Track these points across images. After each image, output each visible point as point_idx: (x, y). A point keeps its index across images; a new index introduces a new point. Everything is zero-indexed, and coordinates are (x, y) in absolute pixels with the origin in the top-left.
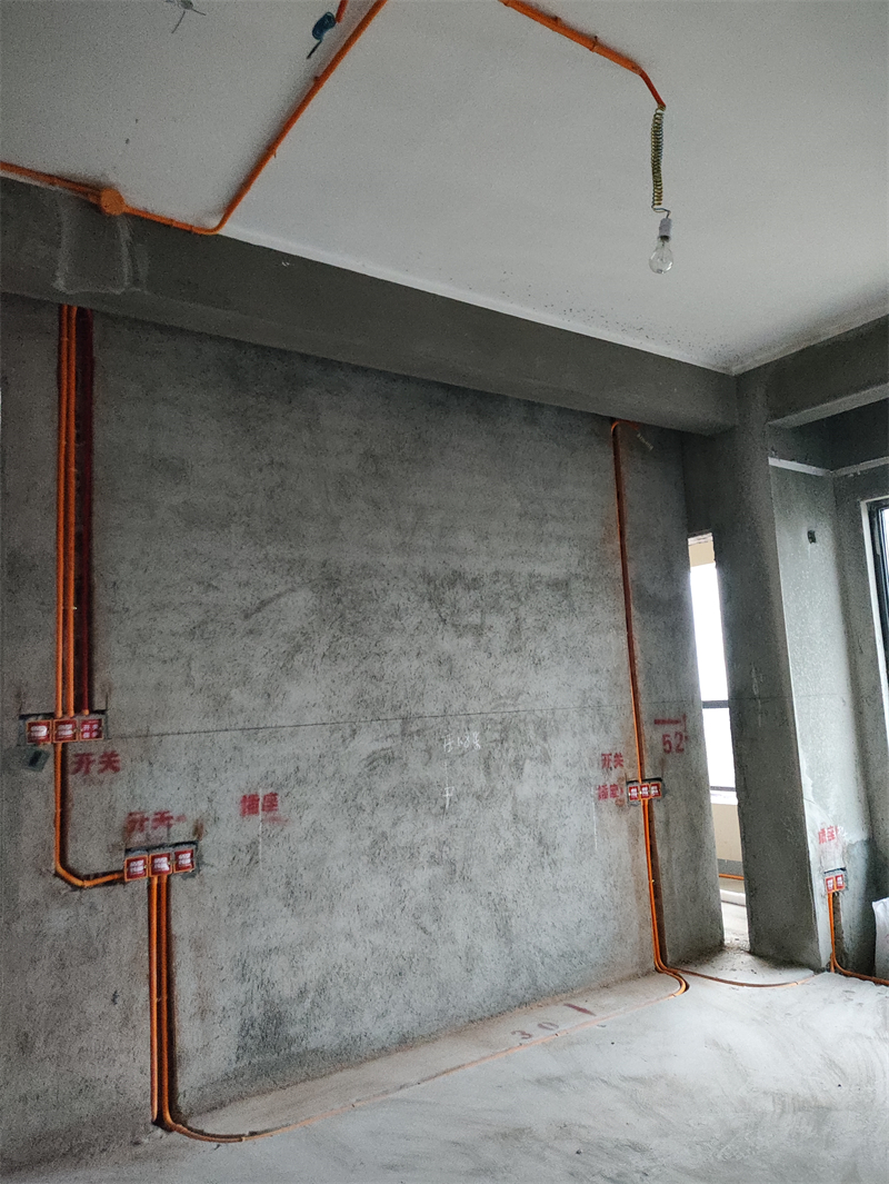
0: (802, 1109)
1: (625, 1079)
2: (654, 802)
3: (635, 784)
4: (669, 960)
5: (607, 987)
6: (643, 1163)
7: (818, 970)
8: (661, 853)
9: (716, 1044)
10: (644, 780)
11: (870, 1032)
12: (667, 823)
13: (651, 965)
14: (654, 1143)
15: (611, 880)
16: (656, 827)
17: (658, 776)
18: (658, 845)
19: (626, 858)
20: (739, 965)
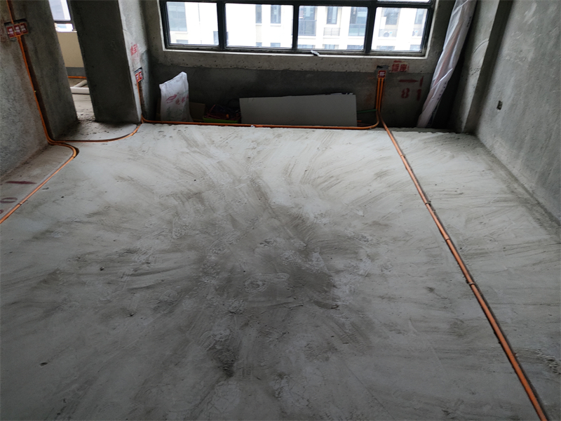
0: (190, 198)
1: (90, 216)
2: (25, 37)
3: (10, 25)
4: (54, 136)
5: (26, 163)
6: (143, 258)
7: (138, 124)
8: (37, 73)
9: (122, 179)
10: (15, 21)
11: (186, 150)
12: (36, 52)
13: (46, 142)
14: (138, 244)
15: (11, 97)
16: (30, 55)
17: (24, 17)
18: (34, 67)
19: (17, 80)
20: (96, 130)
